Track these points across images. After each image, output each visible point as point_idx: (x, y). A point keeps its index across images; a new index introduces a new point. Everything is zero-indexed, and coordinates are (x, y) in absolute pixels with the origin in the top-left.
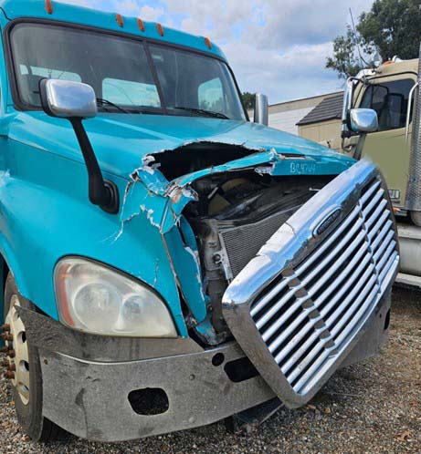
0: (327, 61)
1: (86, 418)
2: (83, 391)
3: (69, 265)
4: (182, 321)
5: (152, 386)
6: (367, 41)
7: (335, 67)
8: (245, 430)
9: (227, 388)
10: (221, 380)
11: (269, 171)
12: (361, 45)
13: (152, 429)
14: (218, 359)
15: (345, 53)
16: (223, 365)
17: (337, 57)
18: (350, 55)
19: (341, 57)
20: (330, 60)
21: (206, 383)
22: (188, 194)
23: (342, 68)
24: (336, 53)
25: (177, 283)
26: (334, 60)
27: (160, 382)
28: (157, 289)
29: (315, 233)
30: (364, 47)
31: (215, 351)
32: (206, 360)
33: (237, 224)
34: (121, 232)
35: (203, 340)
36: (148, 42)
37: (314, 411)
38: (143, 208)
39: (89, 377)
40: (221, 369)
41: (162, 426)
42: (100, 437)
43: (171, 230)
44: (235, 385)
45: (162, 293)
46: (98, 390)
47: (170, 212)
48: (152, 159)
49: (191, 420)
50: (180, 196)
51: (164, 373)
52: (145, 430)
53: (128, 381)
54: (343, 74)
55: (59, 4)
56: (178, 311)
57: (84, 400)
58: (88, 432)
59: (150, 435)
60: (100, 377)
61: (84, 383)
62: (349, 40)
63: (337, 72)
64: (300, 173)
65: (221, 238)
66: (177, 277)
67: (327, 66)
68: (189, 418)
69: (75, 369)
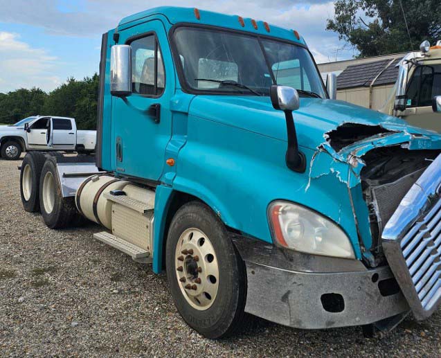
0: (328, 23)
1: (290, 311)
2: (289, 292)
3: (281, 206)
4: (358, 248)
5: (335, 293)
6: (369, 5)
7: (336, 29)
8: (380, 336)
9: (379, 299)
10: (376, 293)
11: (408, 147)
12: (364, 9)
13: (333, 323)
14: (375, 278)
15: (347, 16)
16: (377, 283)
17: (337, 19)
18: (352, 17)
19: (342, 19)
20: (331, 22)
21: (368, 294)
22: (361, 162)
23: (343, 30)
24: (337, 16)
25: (356, 222)
26: (335, 21)
27: (340, 289)
28: (342, 225)
29: (437, 192)
30: (366, 10)
31: (373, 272)
32: (369, 277)
33: (381, 183)
34: (309, 185)
35: (368, 262)
36: (261, 37)
37: (411, 334)
38: (332, 170)
39: (295, 283)
40: (376, 285)
41: (339, 322)
42: (300, 325)
43: (357, 186)
44: (383, 297)
45: (345, 228)
46: (301, 292)
47: (352, 174)
48: (328, 136)
49: (357, 319)
50: (356, 163)
51: (343, 284)
52: (329, 323)
53: (322, 287)
54: (344, 35)
55: (204, 11)
56: (356, 241)
57: (289, 298)
58: (291, 321)
59: (332, 327)
60: (304, 283)
61: (290, 286)
62: (351, 4)
63: (338, 34)
64: (424, 148)
65: (373, 192)
66: (356, 218)
67: (328, 28)
68: (356, 317)
69: (283, 277)
